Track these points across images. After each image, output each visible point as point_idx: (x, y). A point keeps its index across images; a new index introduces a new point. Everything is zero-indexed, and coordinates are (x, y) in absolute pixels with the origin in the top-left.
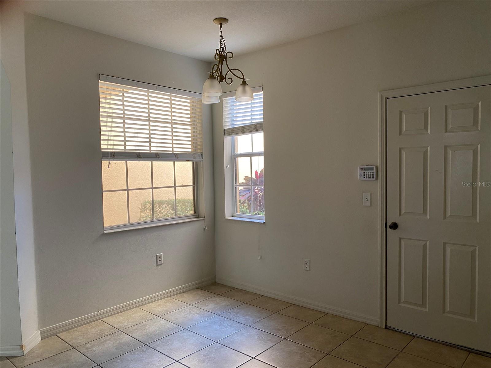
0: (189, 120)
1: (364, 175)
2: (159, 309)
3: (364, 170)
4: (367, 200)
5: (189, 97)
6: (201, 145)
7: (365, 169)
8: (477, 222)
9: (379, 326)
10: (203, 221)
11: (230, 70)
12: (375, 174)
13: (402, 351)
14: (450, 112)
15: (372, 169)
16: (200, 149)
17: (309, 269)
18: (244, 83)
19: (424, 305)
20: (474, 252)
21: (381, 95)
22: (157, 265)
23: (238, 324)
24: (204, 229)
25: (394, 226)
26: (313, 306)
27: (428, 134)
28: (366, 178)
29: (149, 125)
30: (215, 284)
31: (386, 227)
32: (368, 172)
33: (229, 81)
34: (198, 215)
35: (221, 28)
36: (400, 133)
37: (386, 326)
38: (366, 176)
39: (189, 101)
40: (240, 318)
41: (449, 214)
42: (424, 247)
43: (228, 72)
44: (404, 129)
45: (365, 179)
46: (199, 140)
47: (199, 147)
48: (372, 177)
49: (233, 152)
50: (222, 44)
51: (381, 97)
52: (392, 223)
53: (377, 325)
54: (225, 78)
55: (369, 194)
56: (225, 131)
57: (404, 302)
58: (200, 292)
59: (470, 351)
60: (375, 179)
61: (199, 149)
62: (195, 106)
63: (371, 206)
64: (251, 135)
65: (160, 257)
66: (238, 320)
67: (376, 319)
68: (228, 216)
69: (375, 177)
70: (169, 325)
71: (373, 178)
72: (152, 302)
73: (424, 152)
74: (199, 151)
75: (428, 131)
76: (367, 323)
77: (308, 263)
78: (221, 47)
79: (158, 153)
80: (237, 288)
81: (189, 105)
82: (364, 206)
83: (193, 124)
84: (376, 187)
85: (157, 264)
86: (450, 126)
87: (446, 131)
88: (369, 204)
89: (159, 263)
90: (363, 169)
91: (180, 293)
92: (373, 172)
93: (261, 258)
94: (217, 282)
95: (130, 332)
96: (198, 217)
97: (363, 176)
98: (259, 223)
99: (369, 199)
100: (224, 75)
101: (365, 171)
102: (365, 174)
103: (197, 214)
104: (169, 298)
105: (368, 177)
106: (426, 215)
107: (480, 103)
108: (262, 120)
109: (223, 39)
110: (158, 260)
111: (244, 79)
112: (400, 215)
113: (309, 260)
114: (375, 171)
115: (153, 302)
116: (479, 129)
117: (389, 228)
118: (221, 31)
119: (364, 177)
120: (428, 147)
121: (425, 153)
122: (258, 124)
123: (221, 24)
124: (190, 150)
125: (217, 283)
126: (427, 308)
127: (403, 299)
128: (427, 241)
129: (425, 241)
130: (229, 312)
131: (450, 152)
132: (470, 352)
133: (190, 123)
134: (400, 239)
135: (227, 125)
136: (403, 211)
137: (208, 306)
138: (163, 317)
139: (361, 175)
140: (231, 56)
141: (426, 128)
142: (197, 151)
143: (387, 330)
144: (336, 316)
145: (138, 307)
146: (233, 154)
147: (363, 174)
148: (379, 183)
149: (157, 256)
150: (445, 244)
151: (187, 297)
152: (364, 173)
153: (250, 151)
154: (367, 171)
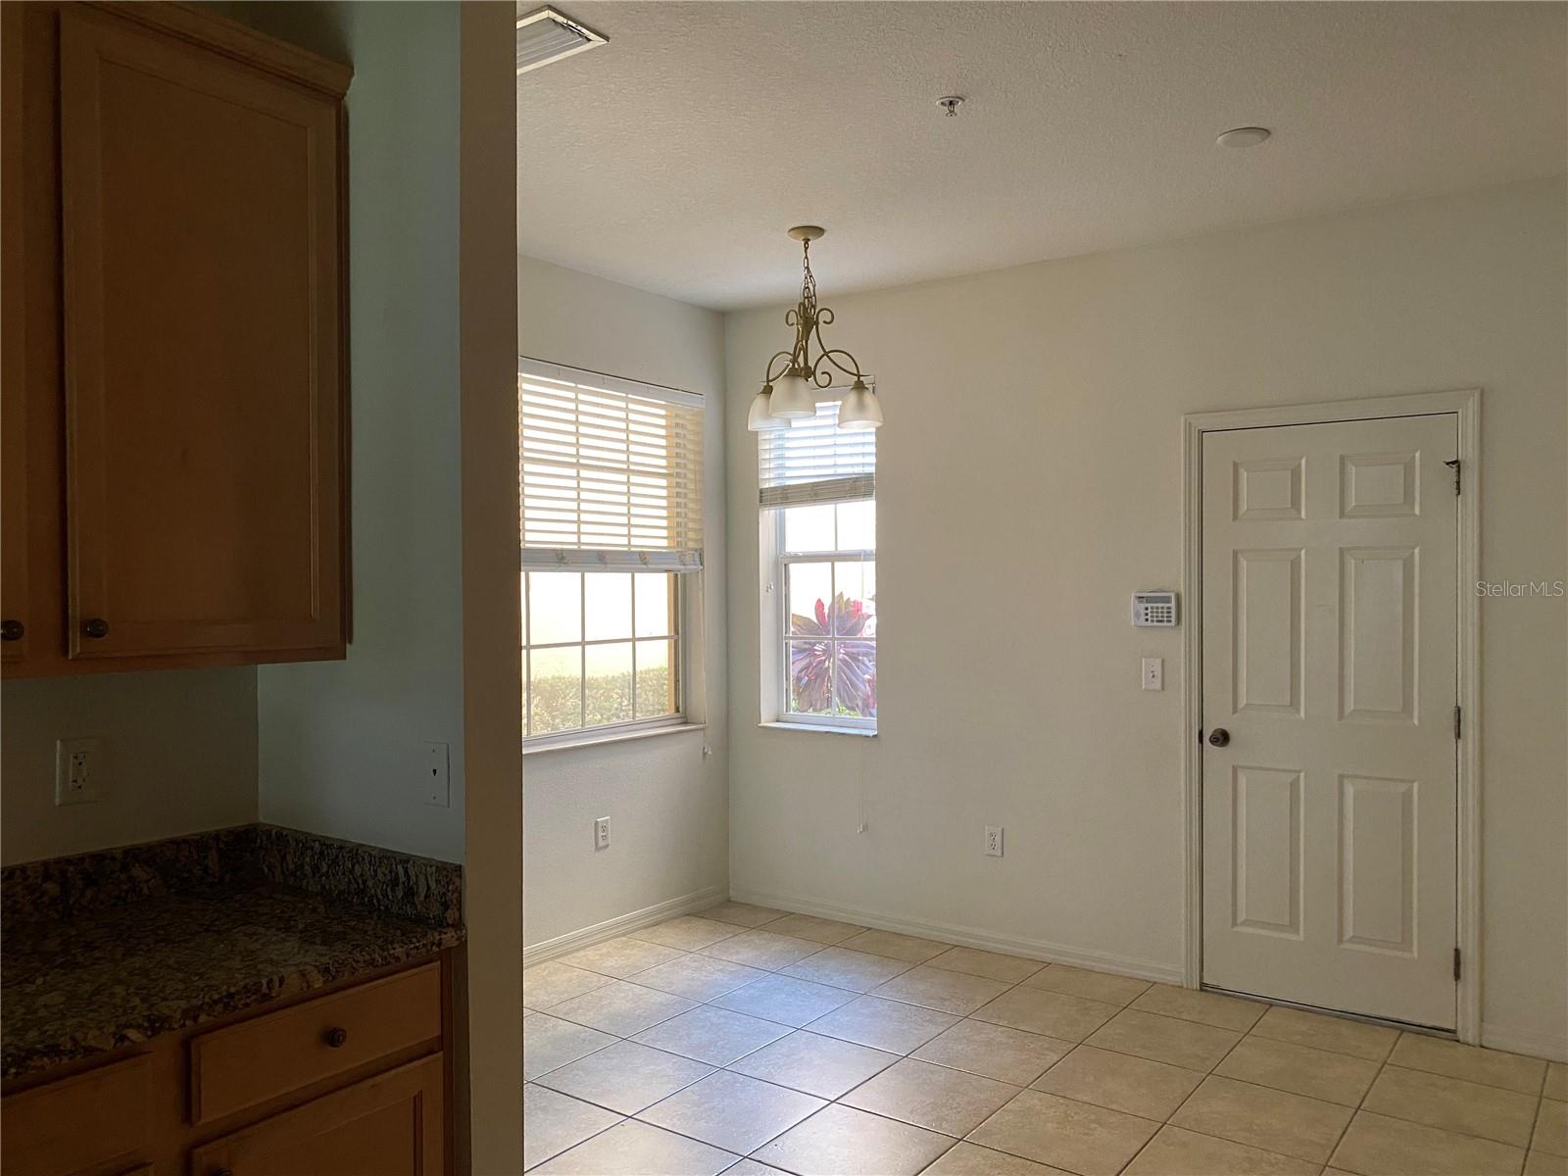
0: (664, 463)
1: (1147, 614)
2: (610, 963)
3: (1147, 602)
4: (1153, 676)
5: (663, 403)
6: (700, 530)
7: (1149, 600)
8: (1414, 724)
9: (1185, 986)
10: (702, 733)
11: (826, 354)
12: (1173, 611)
13: (1248, 1033)
14: (1352, 470)
15: (1167, 600)
16: (696, 541)
17: (1000, 854)
18: (860, 387)
19: (1293, 926)
20: (1407, 797)
21: (1190, 423)
22: (598, 848)
23: (836, 991)
24: (705, 754)
25: (1222, 738)
26: (1011, 948)
27: (1300, 518)
28: (1152, 621)
29: (578, 477)
30: (728, 902)
31: (1201, 740)
32: (1157, 608)
33: (823, 380)
34: (686, 717)
35: (806, 248)
36: (1235, 518)
37: (1202, 984)
38: (1152, 617)
39: (663, 412)
40: (835, 979)
41: (1350, 706)
42: (1294, 786)
43: (820, 359)
44: (1244, 507)
45: (1149, 623)
46: (691, 515)
47: (691, 535)
48: (1165, 619)
49: (781, 550)
50: (808, 288)
51: (1189, 426)
52: (1215, 731)
53: (1180, 984)
54: (814, 373)
55: (1159, 661)
56: (761, 493)
57: (1246, 923)
58: (700, 924)
59: (1401, 1026)
60: (1173, 623)
61: (691, 540)
62: (683, 427)
63: (1163, 688)
64: (833, 506)
65: (604, 829)
66: (831, 983)
67: (1176, 969)
68: (766, 720)
69: (1173, 619)
70: (659, 998)
71: (1170, 621)
72: (583, 948)
73: (1292, 562)
74: (691, 544)
75: (1299, 512)
76: (1155, 980)
77: (998, 839)
78: (805, 298)
79: (603, 551)
80: (793, 913)
81: (663, 422)
82: (1146, 690)
83: (674, 475)
84: (1177, 643)
85: (596, 844)
86: (1352, 502)
87: (1342, 515)
88: (1158, 685)
89: (601, 843)
90: (1144, 600)
91: (646, 927)
92: (1169, 608)
93: (865, 828)
94: (732, 899)
95: (565, 1014)
96: (685, 723)
97: (1143, 617)
98: (861, 736)
99: (1158, 673)
100: (812, 364)
101: (1149, 605)
102: (1149, 611)
103: (683, 714)
104: (624, 938)
105: (1155, 619)
106: (1298, 711)
107: (1417, 455)
108: (872, 469)
109: (811, 276)
110: (601, 834)
111: (859, 376)
112: (1235, 710)
113: (1000, 829)
114: (1173, 604)
115: (588, 946)
116: (1417, 511)
117: (1210, 744)
118: (806, 257)
119: (1147, 620)
120: (1300, 550)
121: (1295, 565)
122: (860, 478)
123: (807, 241)
124: (664, 543)
125: (734, 902)
126: (1302, 933)
127: (1242, 916)
128: (1300, 772)
129: (1296, 771)
130: (798, 966)
131: (1351, 564)
132: (1403, 1031)
133: (664, 471)
134: (1235, 770)
135: (769, 480)
136: (1243, 702)
137: (738, 953)
138: (633, 980)
139: (1137, 615)
140: (828, 320)
141: (1295, 504)
142: (686, 544)
143: (1203, 993)
144: (1070, 968)
145: (552, 959)
146: (780, 553)
147: (1143, 612)
148: (1183, 631)
149: (597, 823)
150: (1341, 777)
151: (668, 935)
152: (1147, 609)
153: (827, 547)
154: (1155, 605)
